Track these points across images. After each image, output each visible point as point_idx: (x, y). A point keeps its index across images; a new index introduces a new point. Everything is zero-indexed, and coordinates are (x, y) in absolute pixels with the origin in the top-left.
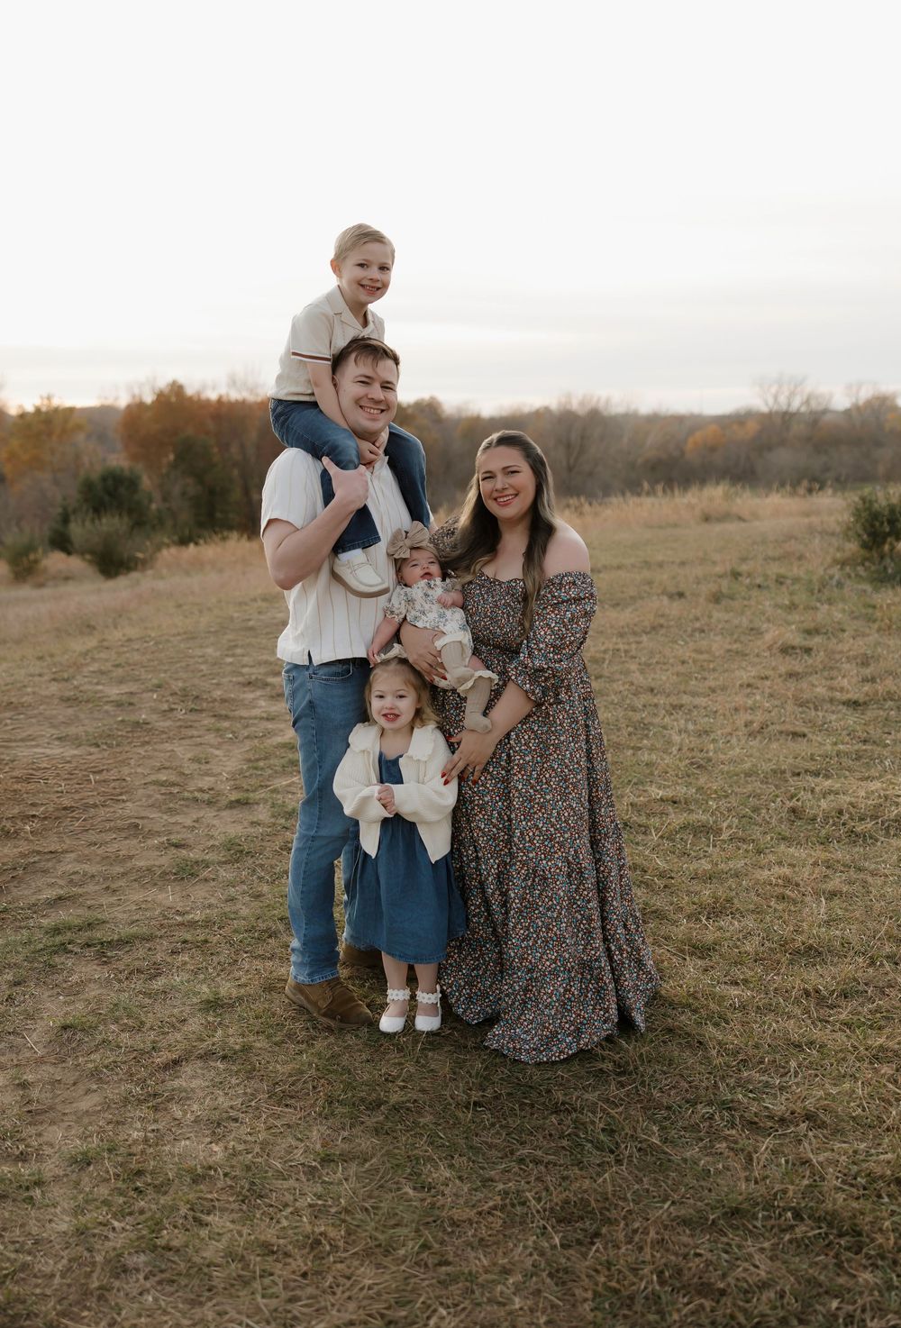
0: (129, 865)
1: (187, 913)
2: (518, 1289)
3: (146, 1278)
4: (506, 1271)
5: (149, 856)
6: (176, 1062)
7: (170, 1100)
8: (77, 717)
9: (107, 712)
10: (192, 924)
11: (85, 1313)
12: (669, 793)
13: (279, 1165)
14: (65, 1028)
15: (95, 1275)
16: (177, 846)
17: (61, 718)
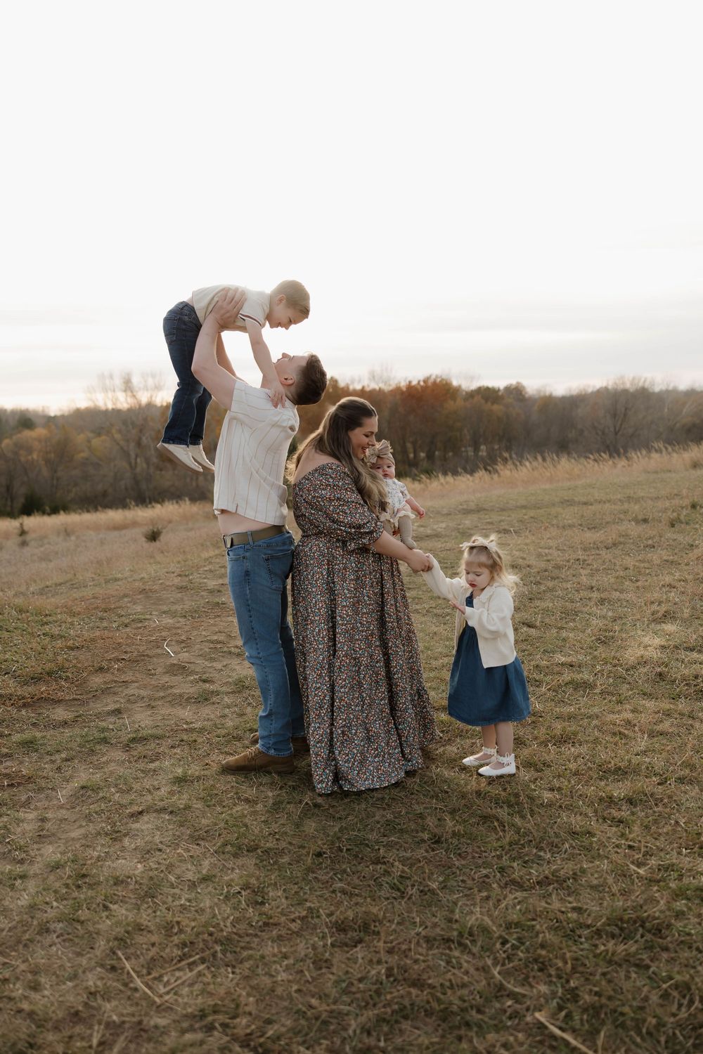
0: (169, 691)
1: (191, 723)
2: (287, 968)
3: (58, 937)
4: (285, 957)
5: (185, 686)
6: (141, 813)
7: (125, 835)
8: (182, 599)
9: (202, 596)
10: (192, 730)
11: (13, 953)
12: (569, 660)
13: (173, 879)
14: (83, 788)
15: (29, 932)
16: (204, 681)
17: (172, 600)
